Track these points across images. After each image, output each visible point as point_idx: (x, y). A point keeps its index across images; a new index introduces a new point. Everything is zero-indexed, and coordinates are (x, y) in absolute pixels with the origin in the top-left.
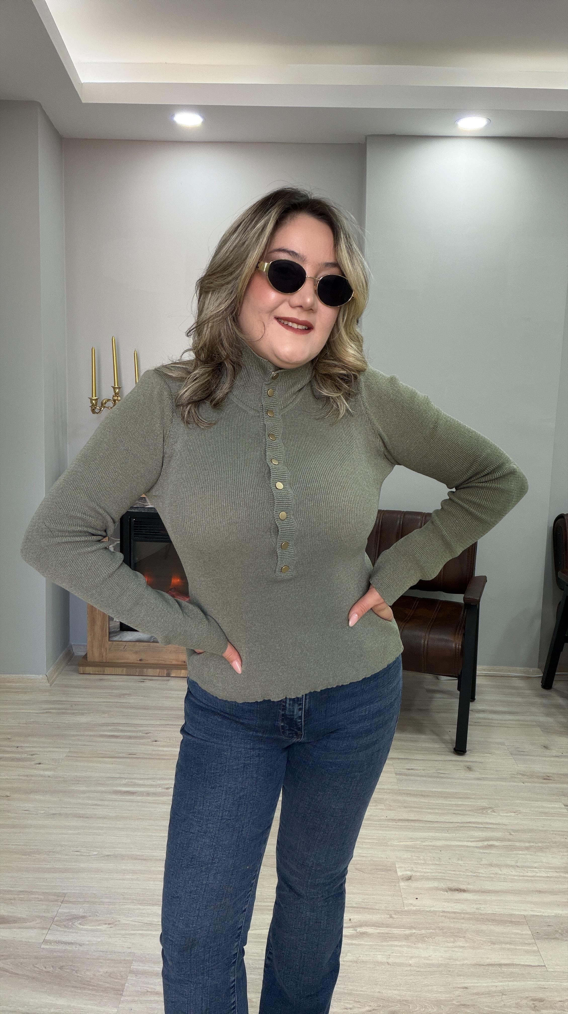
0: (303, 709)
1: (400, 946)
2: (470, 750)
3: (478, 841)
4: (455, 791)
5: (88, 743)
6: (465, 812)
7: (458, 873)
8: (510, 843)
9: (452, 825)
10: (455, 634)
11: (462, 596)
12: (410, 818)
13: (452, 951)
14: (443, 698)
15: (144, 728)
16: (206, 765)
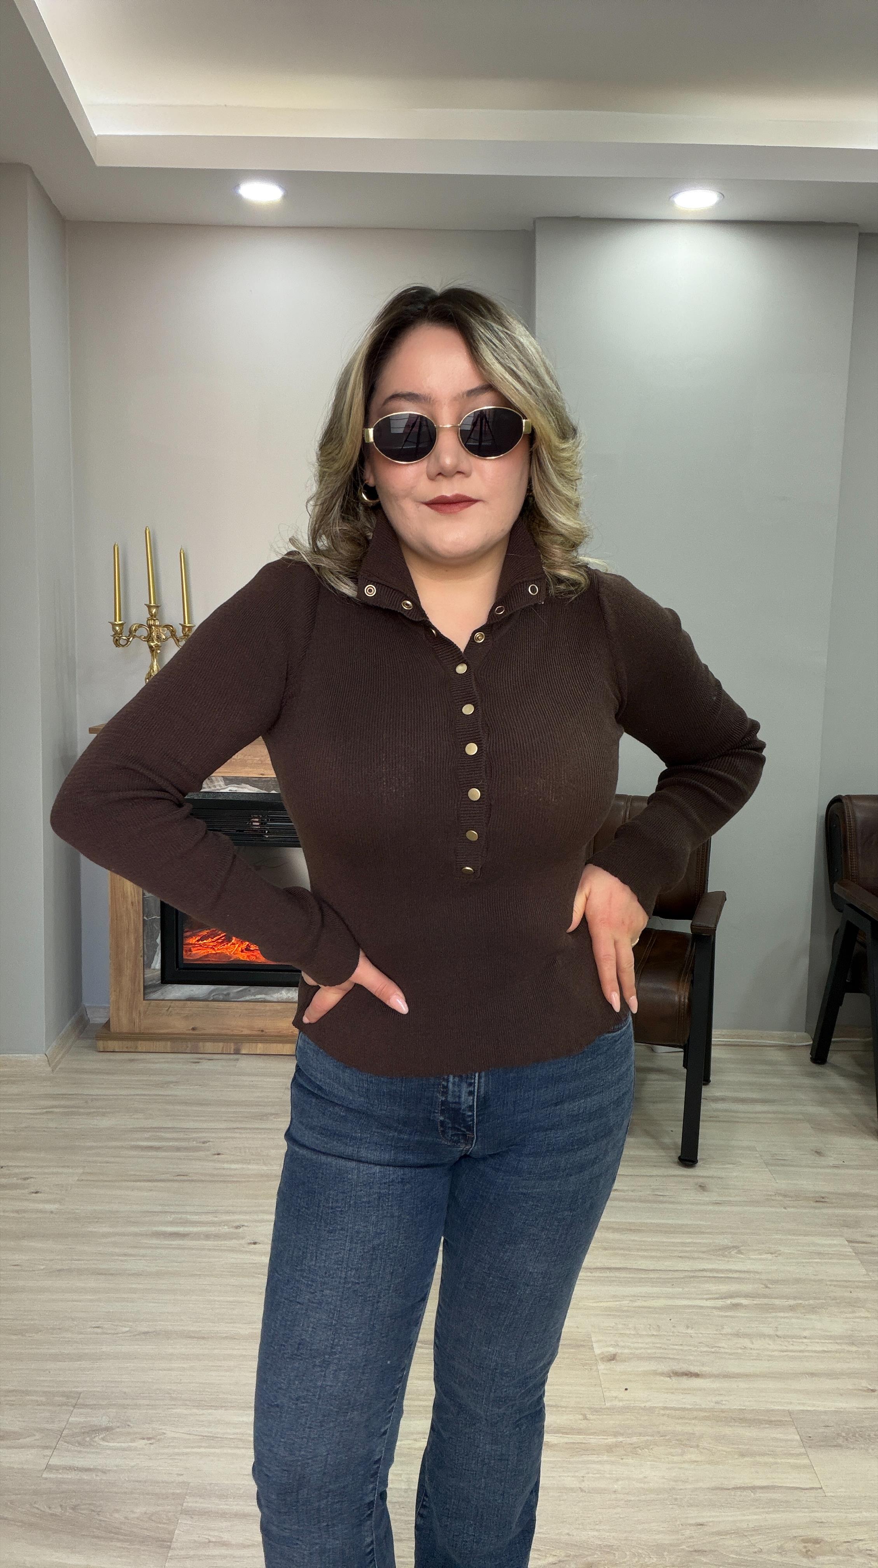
0: (476, 1094)
1: (600, 1462)
2: (703, 1159)
3: (717, 1299)
4: (680, 1222)
5: (113, 1160)
6: (696, 1255)
7: (686, 1348)
8: (766, 1301)
9: (676, 1275)
10: (678, 981)
11: (688, 922)
12: (613, 1266)
13: (680, 1468)
14: (662, 1080)
15: (200, 1135)
16: (321, 1194)
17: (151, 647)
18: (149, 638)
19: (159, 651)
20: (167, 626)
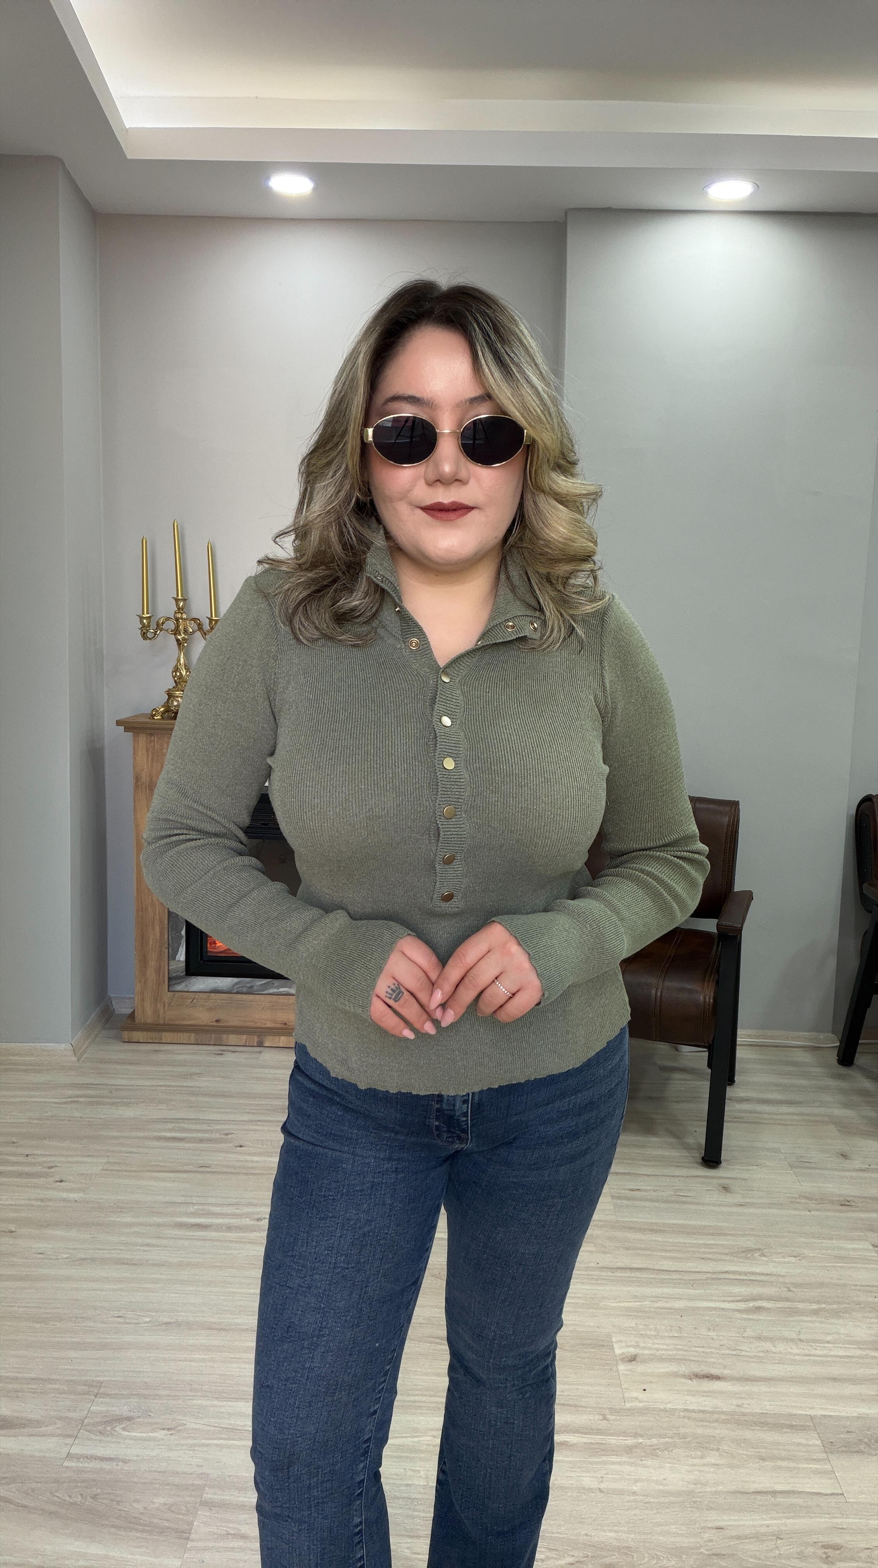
0: (470, 1102)
1: (619, 1463)
2: (726, 1160)
3: (740, 1301)
4: (703, 1223)
5: (135, 1150)
6: (720, 1257)
7: (708, 1350)
8: (789, 1304)
9: (698, 1276)
10: (704, 980)
11: (714, 921)
12: (635, 1266)
13: (700, 1471)
14: (686, 1080)
15: (223, 1127)
16: (314, 1183)
17: (178, 640)
18: (176, 632)
19: (186, 645)
20: (194, 620)
